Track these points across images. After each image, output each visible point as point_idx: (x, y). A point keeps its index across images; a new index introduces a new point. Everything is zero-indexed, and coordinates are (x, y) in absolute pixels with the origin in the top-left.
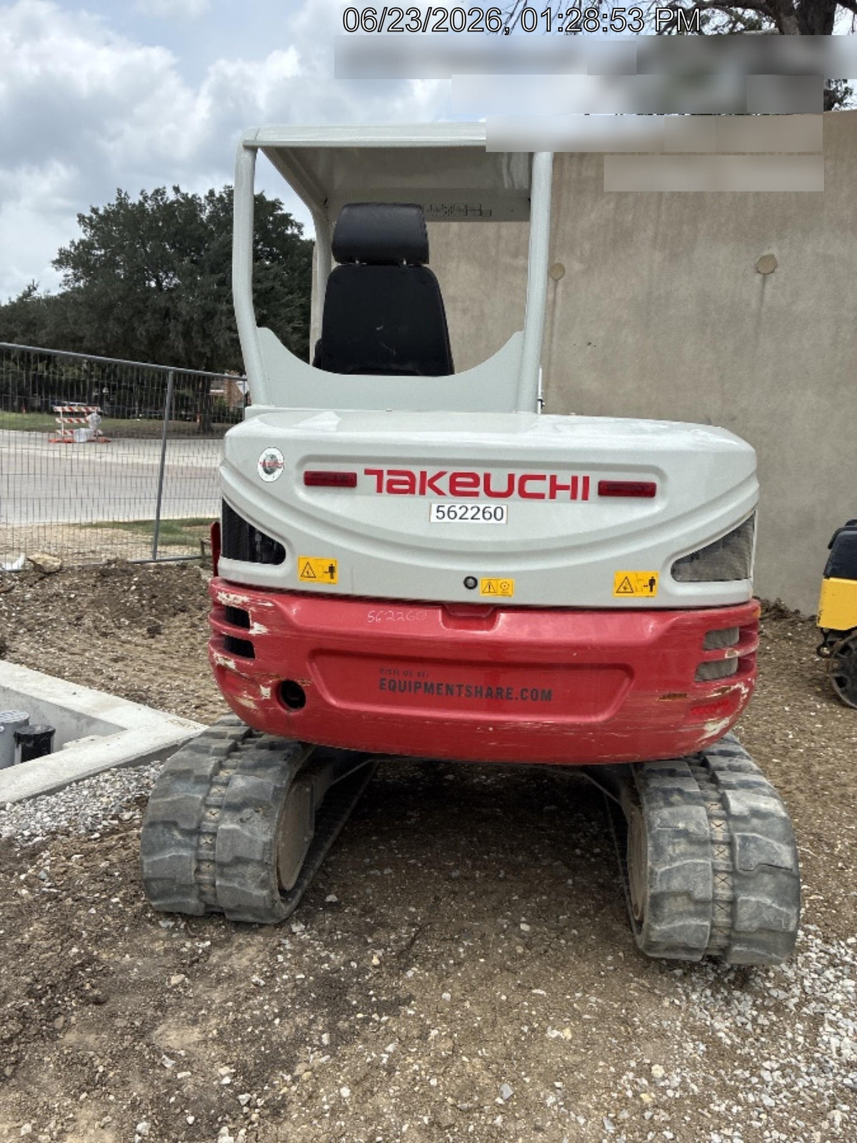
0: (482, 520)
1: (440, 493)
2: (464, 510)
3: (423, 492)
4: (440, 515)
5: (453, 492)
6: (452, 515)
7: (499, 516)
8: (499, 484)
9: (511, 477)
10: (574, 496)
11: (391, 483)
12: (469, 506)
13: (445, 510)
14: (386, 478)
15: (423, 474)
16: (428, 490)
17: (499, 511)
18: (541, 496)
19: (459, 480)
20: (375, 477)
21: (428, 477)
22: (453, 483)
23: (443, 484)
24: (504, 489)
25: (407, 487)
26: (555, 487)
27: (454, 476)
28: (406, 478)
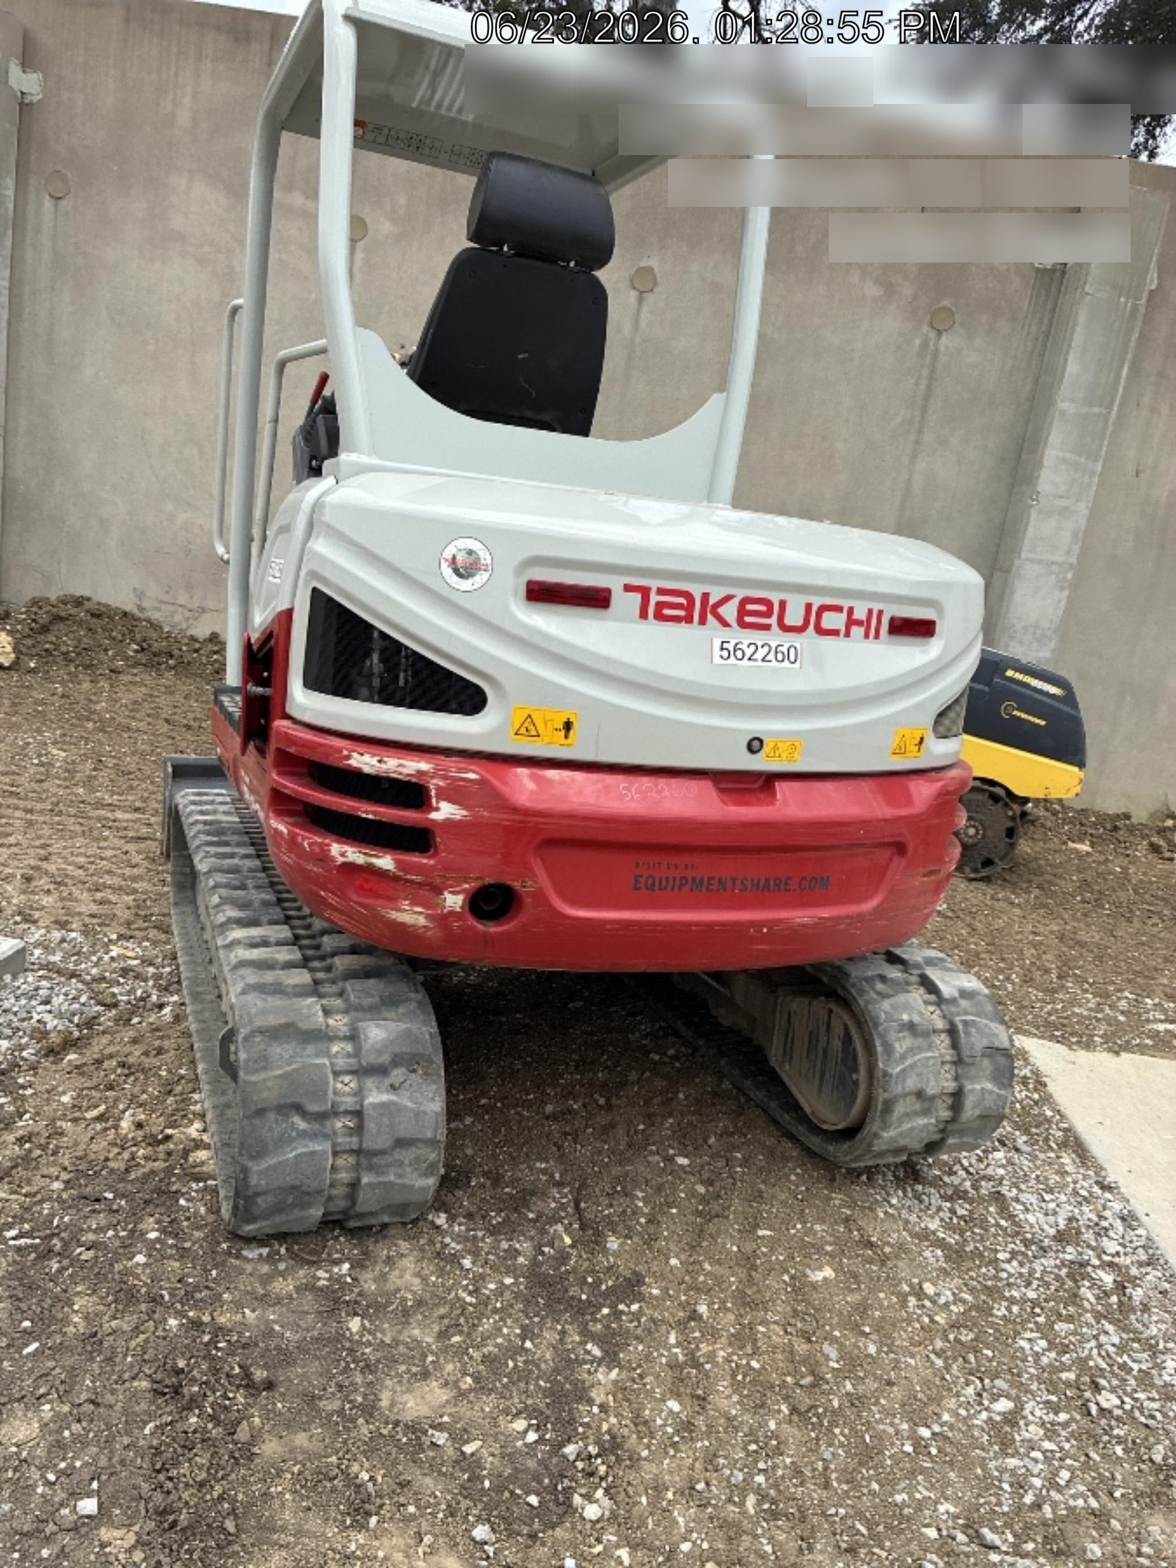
0: (774, 663)
1: (725, 624)
2: (753, 648)
3: (703, 621)
4: (725, 654)
5: (742, 625)
6: (739, 654)
7: (792, 658)
8: (794, 616)
9: (809, 607)
10: (867, 636)
11: (660, 605)
12: (760, 644)
13: (731, 647)
14: (654, 598)
15: (706, 597)
16: (710, 617)
17: (792, 651)
18: (835, 633)
19: (750, 607)
20: (638, 597)
21: (712, 601)
22: (742, 612)
23: (729, 611)
24: (800, 622)
25: (681, 613)
26: (851, 622)
27: (745, 601)
28: (682, 600)
